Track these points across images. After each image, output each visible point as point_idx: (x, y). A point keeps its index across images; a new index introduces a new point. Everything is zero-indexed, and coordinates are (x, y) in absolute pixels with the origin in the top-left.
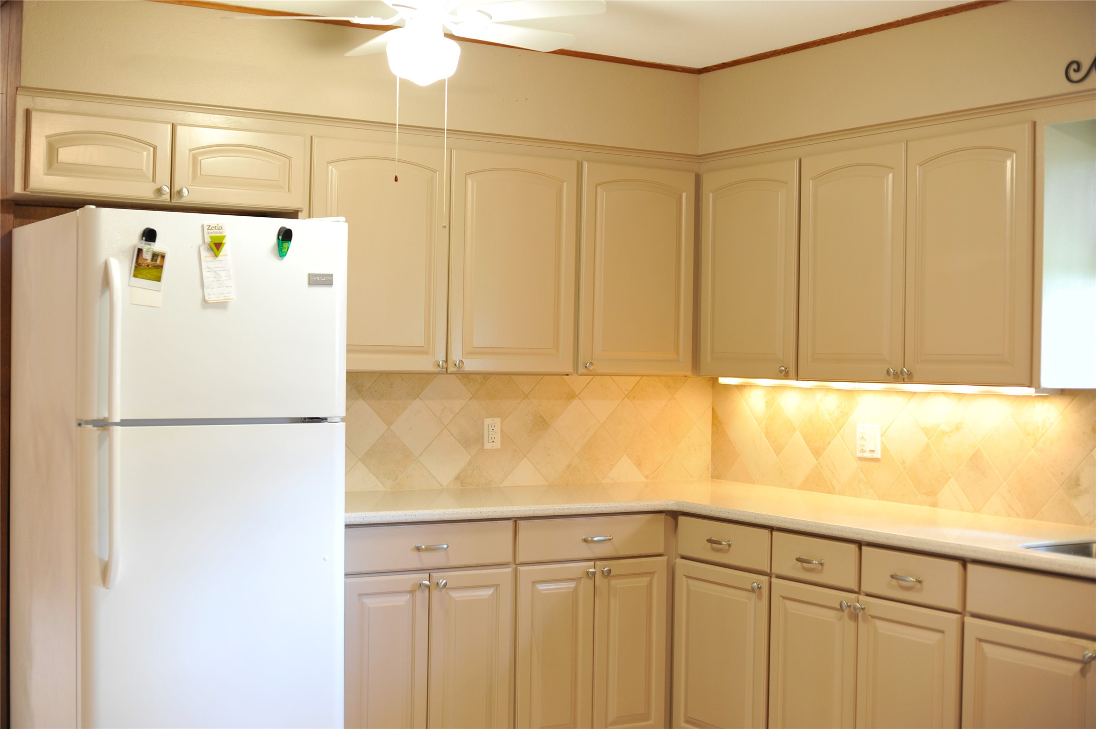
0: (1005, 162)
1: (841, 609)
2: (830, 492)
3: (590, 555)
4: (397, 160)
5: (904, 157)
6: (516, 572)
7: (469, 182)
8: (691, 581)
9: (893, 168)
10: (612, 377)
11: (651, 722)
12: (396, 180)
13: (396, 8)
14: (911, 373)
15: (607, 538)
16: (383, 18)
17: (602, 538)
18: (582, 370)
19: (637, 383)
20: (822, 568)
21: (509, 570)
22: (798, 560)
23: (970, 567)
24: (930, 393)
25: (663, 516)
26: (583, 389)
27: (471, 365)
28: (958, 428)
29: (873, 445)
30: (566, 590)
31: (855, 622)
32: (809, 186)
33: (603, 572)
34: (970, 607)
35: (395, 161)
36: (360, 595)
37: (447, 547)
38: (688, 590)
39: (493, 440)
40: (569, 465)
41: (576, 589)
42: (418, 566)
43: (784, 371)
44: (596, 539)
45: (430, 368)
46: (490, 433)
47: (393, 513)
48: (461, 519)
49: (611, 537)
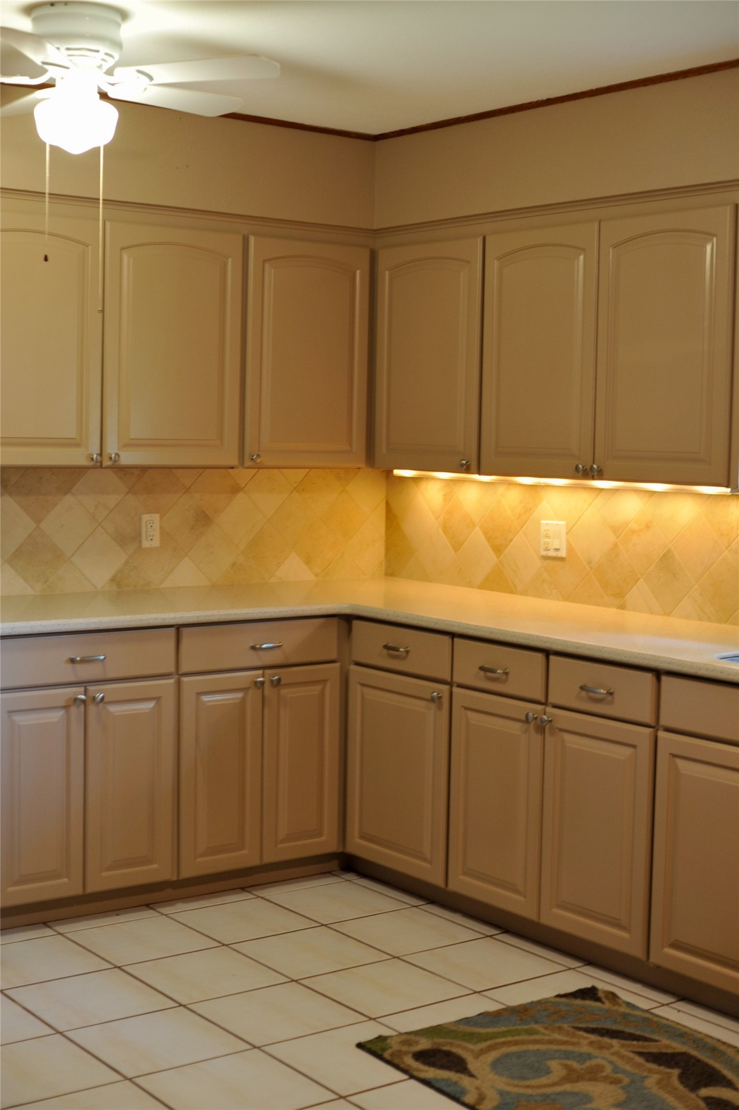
0: (705, 247)
1: (527, 721)
2: (512, 592)
3: (258, 663)
4: (47, 233)
5: (596, 237)
6: (179, 684)
7: (125, 258)
8: (367, 691)
9: (584, 250)
10: (282, 470)
11: (324, 838)
12: (46, 259)
13: (46, 67)
14: (601, 470)
15: (276, 645)
16: (31, 78)
17: (271, 645)
18: (248, 463)
19: (306, 475)
20: (507, 678)
21: (171, 681)
22: (482, 668)
23: (664, 679)
24: (618, 490)
25: (335, 620)
26: (249, 482)
27: (128, 458)
28: (648, 527)
29: (558, 544)
30: (232, 702)
31: (541, 735)
32: (493, 266)
33: (272, 681)
34: (664, 721)
35: (44, 234)
36: (10, 712)
37: (105, 658)
38: (363, 698)
39: (152, 539)
40: (234, 564)
41: (243, 700)
42: (72, 679)
43: (464, 465)
44: (264, 646)
45: (83, 462)
46: (149, 530)
47: (45, 623)
48: (118, 627)
49: (281, 644)
